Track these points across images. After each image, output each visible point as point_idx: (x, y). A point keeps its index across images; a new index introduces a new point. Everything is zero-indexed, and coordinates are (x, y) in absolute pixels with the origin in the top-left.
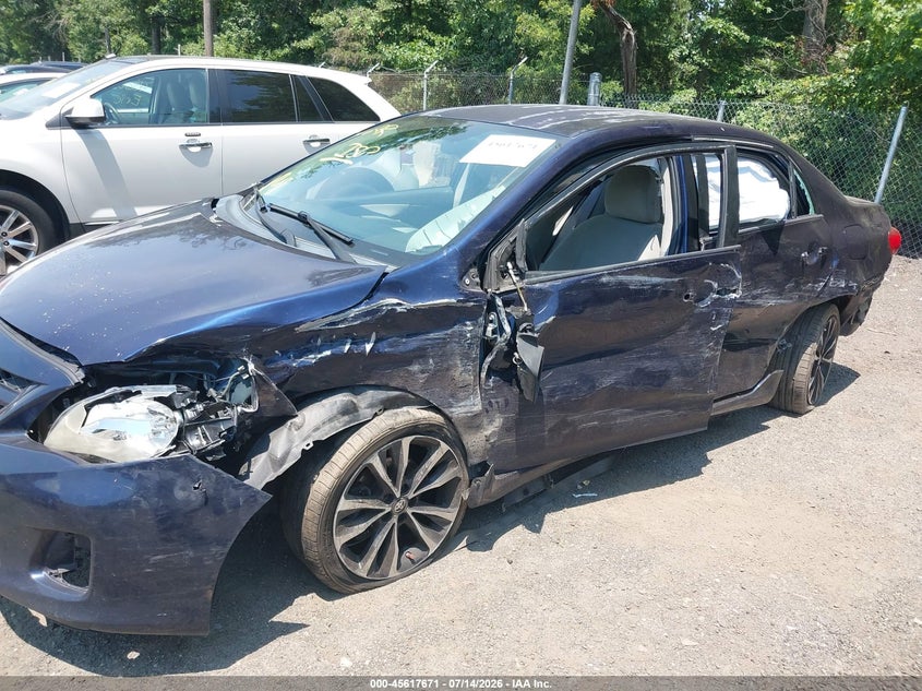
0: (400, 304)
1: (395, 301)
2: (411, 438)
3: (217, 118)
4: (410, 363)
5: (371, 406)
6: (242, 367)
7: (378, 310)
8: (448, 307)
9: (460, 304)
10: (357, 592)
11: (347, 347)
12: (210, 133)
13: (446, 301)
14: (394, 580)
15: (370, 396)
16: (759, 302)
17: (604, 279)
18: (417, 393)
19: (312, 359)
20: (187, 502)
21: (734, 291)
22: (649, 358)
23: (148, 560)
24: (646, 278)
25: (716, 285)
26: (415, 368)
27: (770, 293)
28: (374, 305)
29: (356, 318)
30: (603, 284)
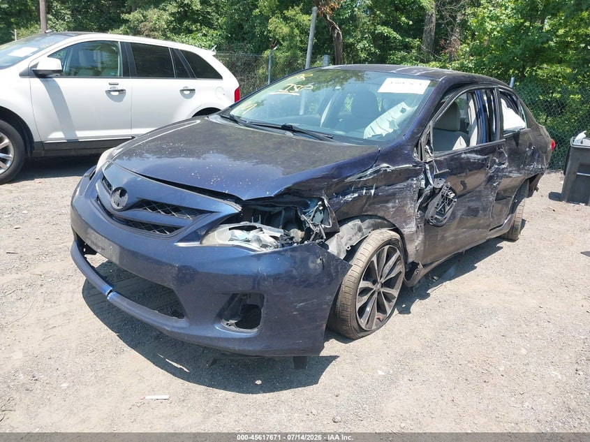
0: (388, 167)
1: (386, 165)
2: (388, 246)
3: (127, 74)
4: (388, 202)
5: (368, 228)
6: (320, 203)
7: (379, 170)
8: (407, 170)
9: (414, 168)
10: (360, 338)
11: (364, 191)
12: (124, 83)
13: (407, 165)
14: (374, 331)
15: (368, 222)
16: (511, 175)
17: (463, 156)
18: (390, 220)
19: (349, 197)
20: (315, 269)
21: (503, 164)
22: (472, 201)
23: (296, 306)
24: (476, 156)
25: (497, 160)
26: (390, 205)
27: (515, 170)
28: (378, 168)
29: (370, 174)
30: (462, 158)
